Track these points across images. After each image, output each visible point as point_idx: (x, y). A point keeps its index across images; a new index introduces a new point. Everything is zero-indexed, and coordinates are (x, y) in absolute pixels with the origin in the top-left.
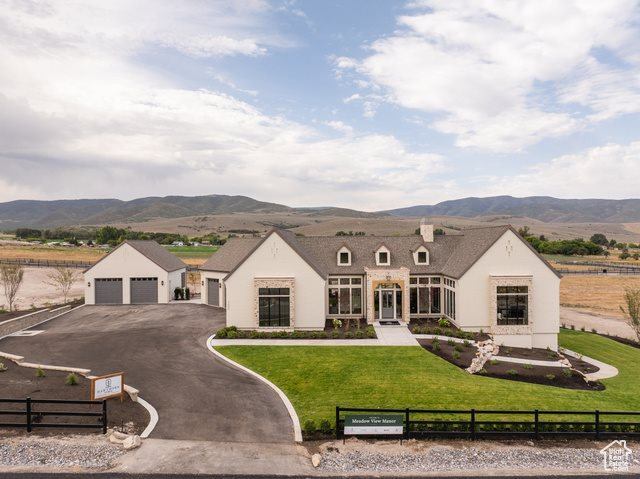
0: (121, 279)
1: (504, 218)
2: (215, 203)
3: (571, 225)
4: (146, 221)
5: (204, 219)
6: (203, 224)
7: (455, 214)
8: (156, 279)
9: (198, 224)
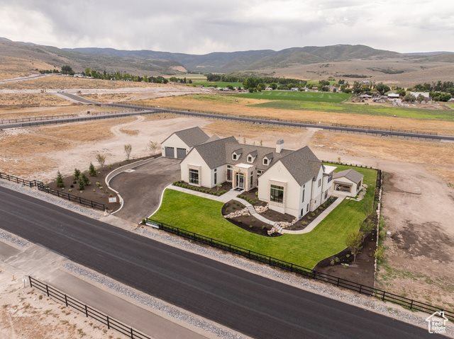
0: (174, 148)
2: (340, 51)
4: (287, 66)
5: (327, 66)
6: (325, 69)
8: (186, 149)
9: (321, 70)
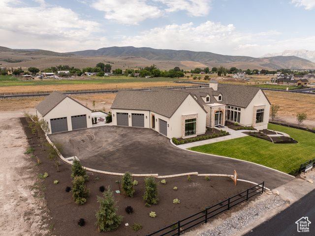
0: (66, 118)
1: (132, 58)
3: (160, 61)
7: (107, 55)
8: (85, 115)
